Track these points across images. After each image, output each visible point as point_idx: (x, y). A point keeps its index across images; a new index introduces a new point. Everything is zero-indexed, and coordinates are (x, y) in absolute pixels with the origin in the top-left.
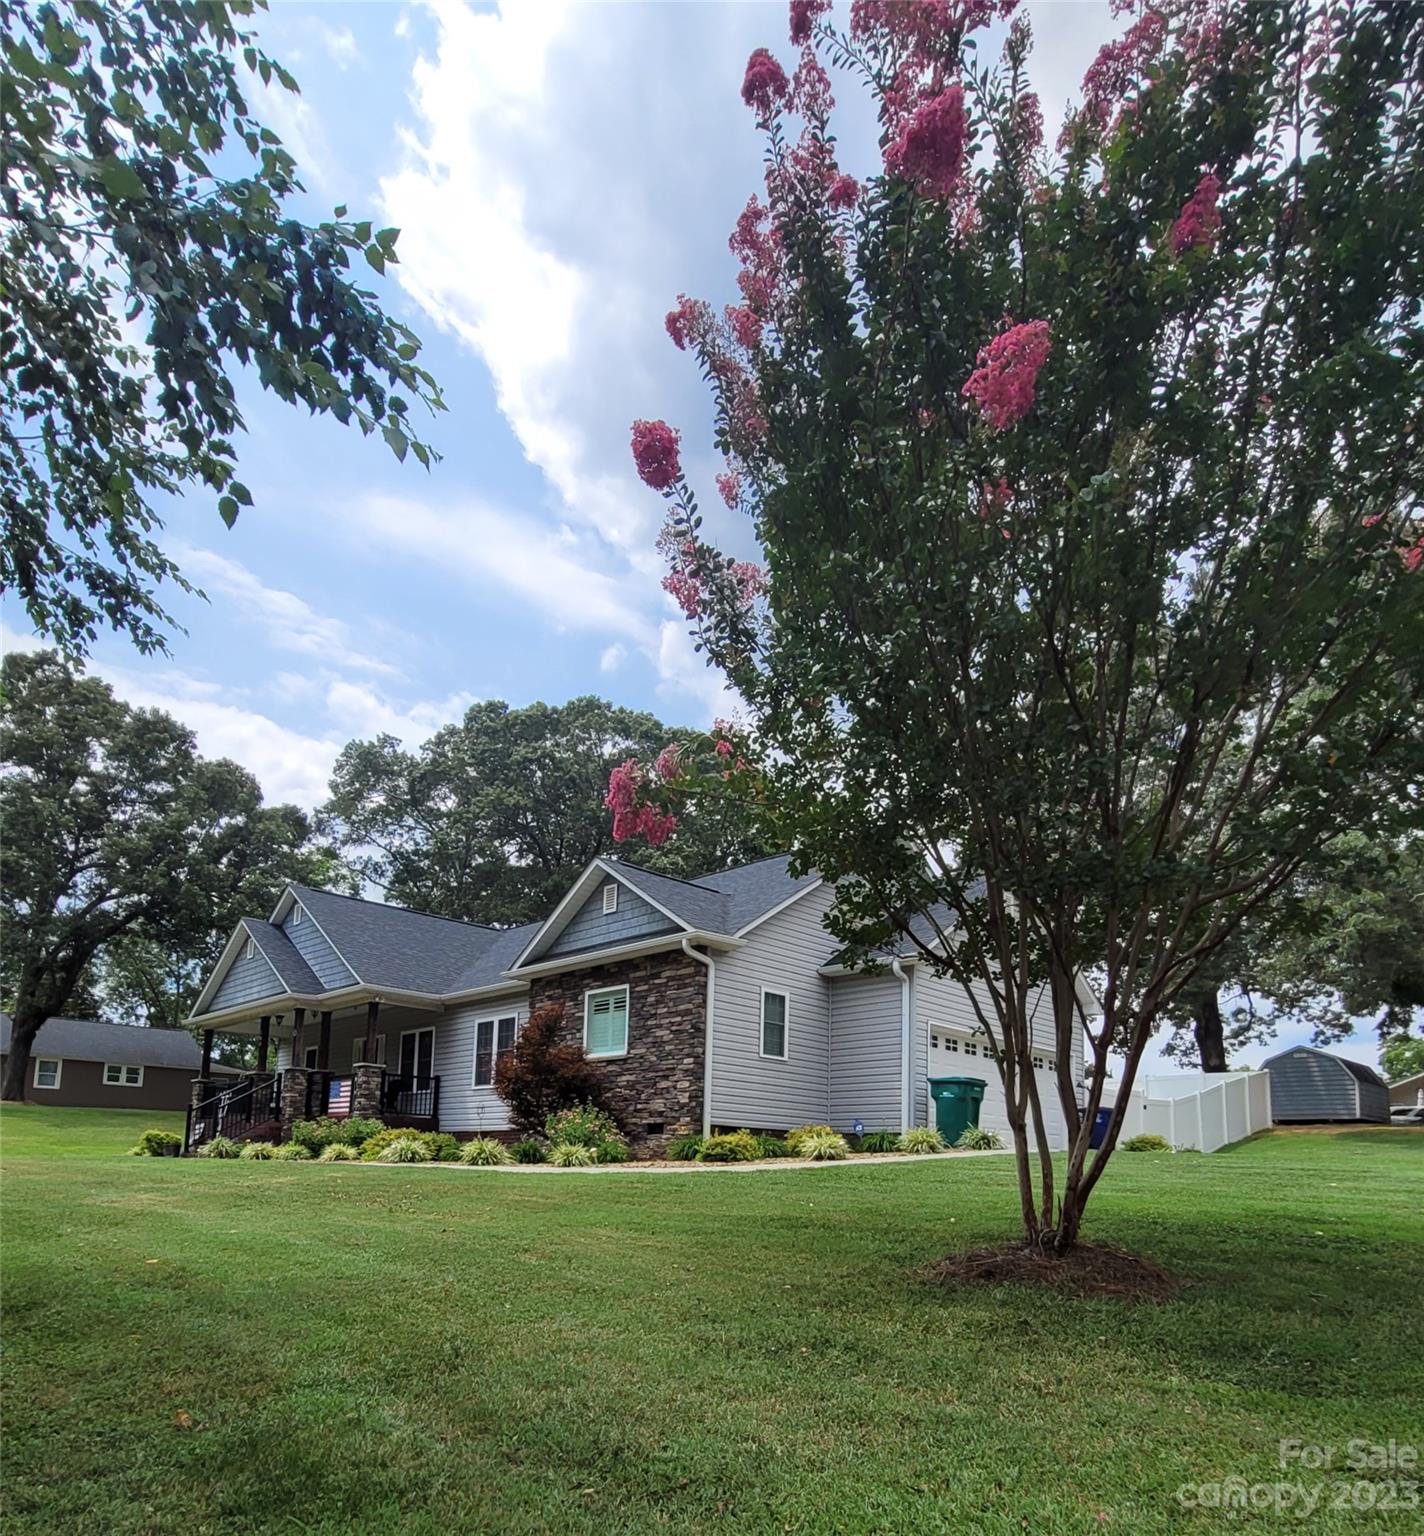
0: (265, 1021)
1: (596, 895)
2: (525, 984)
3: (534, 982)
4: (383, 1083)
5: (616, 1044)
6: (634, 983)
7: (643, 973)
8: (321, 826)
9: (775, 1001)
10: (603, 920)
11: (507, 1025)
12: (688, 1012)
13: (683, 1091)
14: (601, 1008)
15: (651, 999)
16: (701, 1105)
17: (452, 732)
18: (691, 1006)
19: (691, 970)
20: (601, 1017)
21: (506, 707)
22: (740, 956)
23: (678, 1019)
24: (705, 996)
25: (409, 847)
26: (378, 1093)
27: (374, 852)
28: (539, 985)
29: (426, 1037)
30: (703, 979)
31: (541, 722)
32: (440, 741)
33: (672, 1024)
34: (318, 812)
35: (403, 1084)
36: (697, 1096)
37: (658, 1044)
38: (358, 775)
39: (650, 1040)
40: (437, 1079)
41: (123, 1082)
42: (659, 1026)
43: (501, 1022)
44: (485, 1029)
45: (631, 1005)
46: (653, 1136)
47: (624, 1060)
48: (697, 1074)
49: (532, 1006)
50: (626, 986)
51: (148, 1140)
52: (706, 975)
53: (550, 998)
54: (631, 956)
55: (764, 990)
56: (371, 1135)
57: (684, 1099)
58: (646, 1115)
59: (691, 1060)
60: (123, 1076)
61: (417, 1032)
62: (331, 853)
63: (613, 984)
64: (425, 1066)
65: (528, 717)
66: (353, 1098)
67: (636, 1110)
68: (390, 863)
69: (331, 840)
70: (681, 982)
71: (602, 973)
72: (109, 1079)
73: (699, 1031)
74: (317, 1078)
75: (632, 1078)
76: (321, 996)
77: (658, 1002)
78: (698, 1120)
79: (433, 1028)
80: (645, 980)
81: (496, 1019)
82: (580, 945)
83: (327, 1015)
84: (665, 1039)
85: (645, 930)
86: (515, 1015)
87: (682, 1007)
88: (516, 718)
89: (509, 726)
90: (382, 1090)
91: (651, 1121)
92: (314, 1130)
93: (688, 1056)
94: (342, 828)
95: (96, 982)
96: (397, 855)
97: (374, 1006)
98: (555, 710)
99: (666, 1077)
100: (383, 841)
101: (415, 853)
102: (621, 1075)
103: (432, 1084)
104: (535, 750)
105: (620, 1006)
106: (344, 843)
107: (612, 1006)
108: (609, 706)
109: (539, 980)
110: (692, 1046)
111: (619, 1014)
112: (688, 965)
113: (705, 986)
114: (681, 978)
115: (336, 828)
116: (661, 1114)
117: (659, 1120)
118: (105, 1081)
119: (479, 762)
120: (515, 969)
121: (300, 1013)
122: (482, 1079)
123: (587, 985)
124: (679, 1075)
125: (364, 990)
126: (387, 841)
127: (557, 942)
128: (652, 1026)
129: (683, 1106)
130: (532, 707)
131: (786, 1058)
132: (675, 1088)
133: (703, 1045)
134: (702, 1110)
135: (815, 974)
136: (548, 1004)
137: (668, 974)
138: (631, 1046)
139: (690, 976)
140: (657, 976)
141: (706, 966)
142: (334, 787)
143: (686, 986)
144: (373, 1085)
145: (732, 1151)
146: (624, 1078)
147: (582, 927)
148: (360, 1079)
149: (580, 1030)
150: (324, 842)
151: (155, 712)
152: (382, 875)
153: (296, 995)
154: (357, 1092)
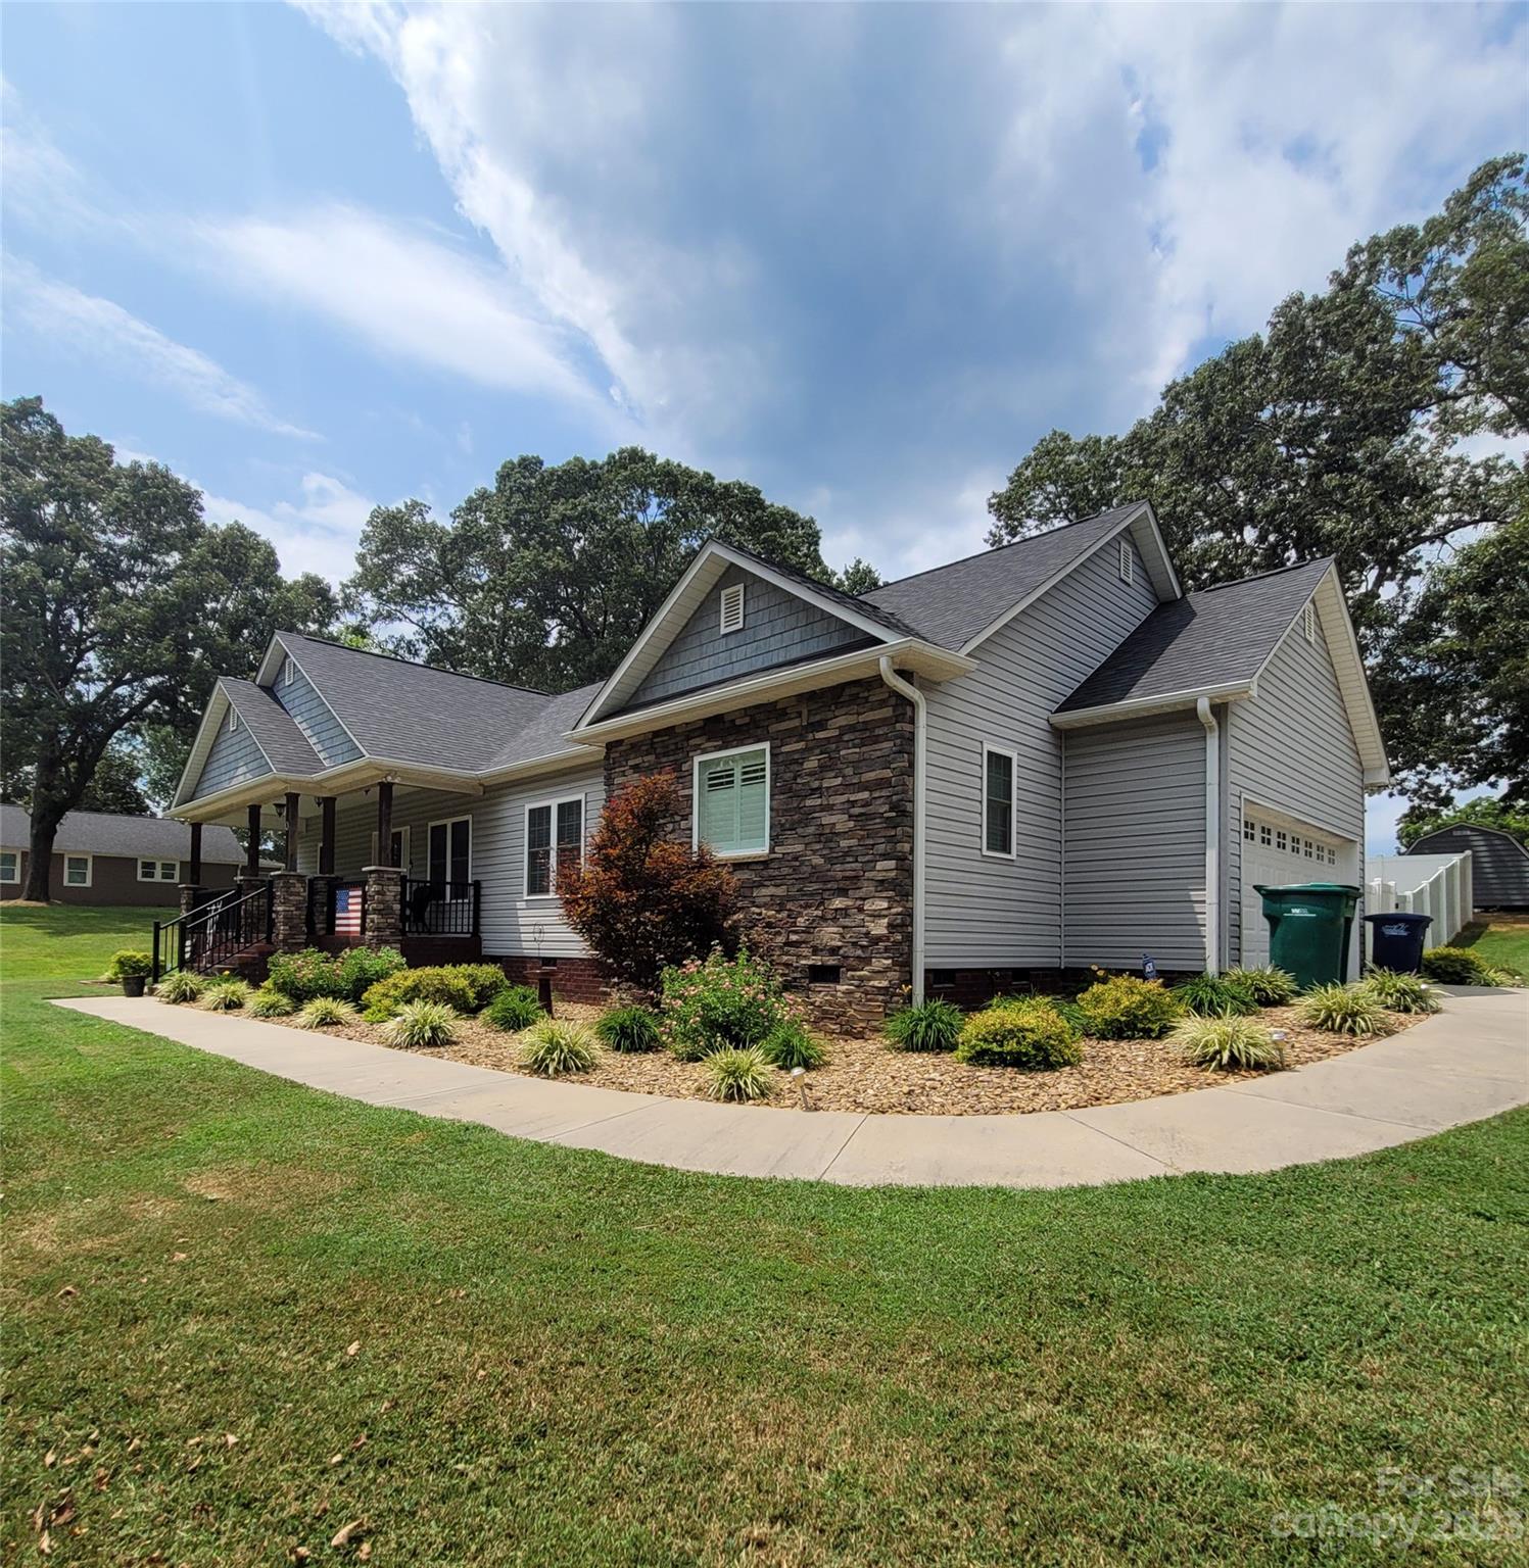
0: (255, 811)
1: (707, 607)
2: (597, 751)
3: (610, 746)
4: (403, 893)
5: (749, 835)
6: (779, 741)
7: (796, 723)
8: (349, 604)
9: (999, 765)
10: (721, 645)
11: (569, 812)
12: (882, 783)
13: (876, 915)
14: (720, 780)
15: (812, 764)
16: (909, 938)
17: (484, 495)
18: (888, 773)
19: (887, 712)
20: (721, 795)
21: (541, 463)
22: (956, 692)
23: (865, 795)
24: (912, 754)
25: (444, 625)
26: (397, 907)
27: (407, 630)
28: (617, 753)
29: (460, 829)
30: (907, 727)
31: (580, 479)
32: (471, 507)
33: (853, 803)
34: (344, 586)
35: (435, 890)
36: (903, 925)
37: (827, 836)
38: (386, 546)
39: (811, 830)
40: (477, 885)
41: (158, 878)
42: (829, 808)
43: (561, 806)
44: (539, 817)
45: (775, 776)
46: (818, 986)
47: (765, 863)
48: (901, 887)
49: (609, 782)
50: (766, 745)
51: (121, 963)
52: (912, 721)
53: (636, 768)
54: (771, 697)
55: (988, 747)
56: (381, 976)
57: (879, 928)
58: (806, 951)
59: (892, 864)
60: (158, 872)
61: (449, 822)
62: (360, 631)
63: (741, 744)
64: (460, 868)
65: (564, 471)
66: (364, 912)
67: (788, 944)
68: (424, 641)
69: (360, 618)
70: (867, 734)
71: (721, 729)
72: (145, 875)
73: (903, 813)
74: (321, 885)
75: (781, 891)
76: (317, 776)
77: (823, 768)
78: (905, 964)
79: (469, 817)
80: (798, 734)
81: (553, 804)
82: (681, 686)
83: (328, 803)
84: (839, 828)
85: (796, 653)
86: (581, 797)
87: (871, 776)
88: (552, 474)
89: (544, 483)
90: (402, 901)
91: (817, 960)
92: (300, 968)
93: (885, 856)
94: (370, 603)
95: (139, 775)
96: (431, 633)
97: (386, 788)
98: (594, 465)
99: (843, 892)
100: (415, 617)
101: (451, 631)
102: (761, 885)
103: (471, 891)
104: (575, 507)
105: (752, 776)
106: (374, 620)
107: (738, 777)
108: (653, 458)
109: (620, 742)
110: (891, 839)
111: (754, 789)
112: (883, 704)
113: (911, 739)
114: (867, 726)
115: (364, 604)
116: (834, 951)
117: (831, 961)
118: (139, 878)
119: (513, 524)
120: (582, 727)
121: (293, 799)
122: (537, 885)
123: (697, 748)
124: (868, 888)
125: (370, 765)
126: (420, 616)
127: (647, 682)
128: (813, 809)
129: (876, 940)
130: (568, 463)
131: (1013, 856)
132: (861, 910)
133: (911, 838)
134: (911, 947)
135: (1044, 724)
136: (634, 778)
137: (842, 721)
138: (775, 840)
139: (884, 722)
140: (821, 725)
141: (912, 705)
142: (361, 559)
143: (876, 740)
144: (390, 896)
145: (1037, 1046)
146: (764, 891)
147: (685, 657)
148: (372, 889)
149: (687, 817)
150: (352, 620)
151: (153, 467)
152: (416, 654)
153: (283, 775)
154: (370, 906)
